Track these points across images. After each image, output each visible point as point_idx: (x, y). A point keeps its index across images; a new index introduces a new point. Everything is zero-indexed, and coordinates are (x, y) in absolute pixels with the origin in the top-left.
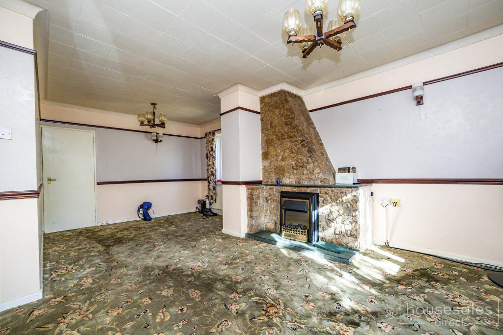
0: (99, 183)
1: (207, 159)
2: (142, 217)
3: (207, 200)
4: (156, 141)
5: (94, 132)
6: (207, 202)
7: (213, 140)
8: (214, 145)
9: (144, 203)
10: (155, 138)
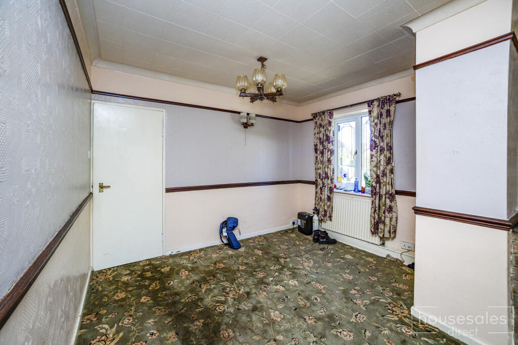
0: (168, 190)
1: (316, 153)
2: (225, 241)
3: (316, 215)
4: (246, 125)
5: (164, 111)
6: (316, 218)
7: (330, 123)
8: (332, 132)
9: (229, 219)
10: (245, 121)
